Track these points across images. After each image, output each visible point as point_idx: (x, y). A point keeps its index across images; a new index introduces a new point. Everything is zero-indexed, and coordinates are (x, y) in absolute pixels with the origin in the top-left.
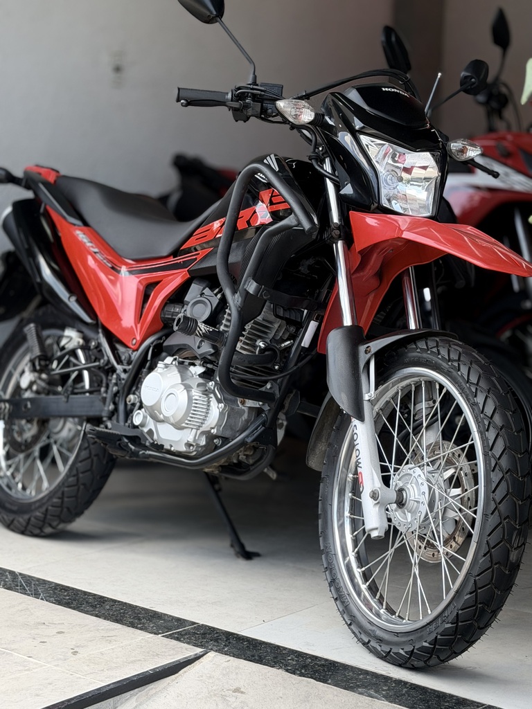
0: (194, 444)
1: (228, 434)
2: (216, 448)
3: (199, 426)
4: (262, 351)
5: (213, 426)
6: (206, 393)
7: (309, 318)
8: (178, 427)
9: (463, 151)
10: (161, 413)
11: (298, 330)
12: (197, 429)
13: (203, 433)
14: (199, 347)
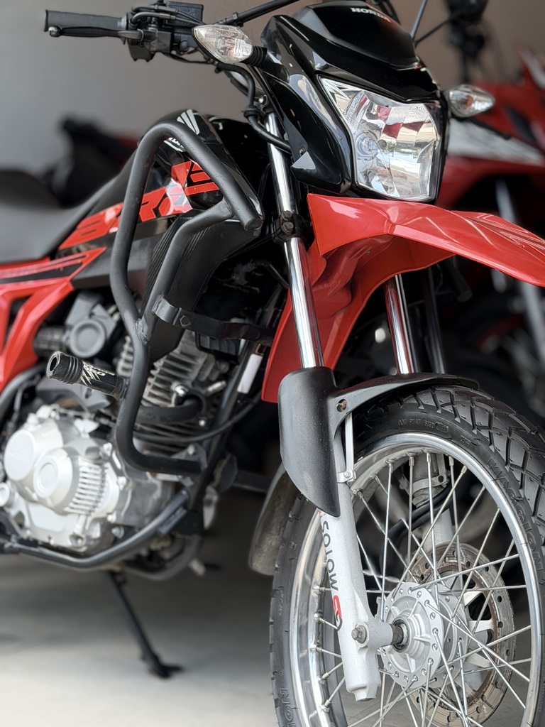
0: (83, 536)
1: (132, 521)
2: (116, 541)
3: (90, 511)
4: (180, 400)
5: (110, 511)
6: (100, 461)
7: (249, 350)
8: (60, 511)
9: (466, 102)
10: (33, 491)
11: (232, 367)
12: (87, 515)
13: (96, 520)
14: (87, 396)
